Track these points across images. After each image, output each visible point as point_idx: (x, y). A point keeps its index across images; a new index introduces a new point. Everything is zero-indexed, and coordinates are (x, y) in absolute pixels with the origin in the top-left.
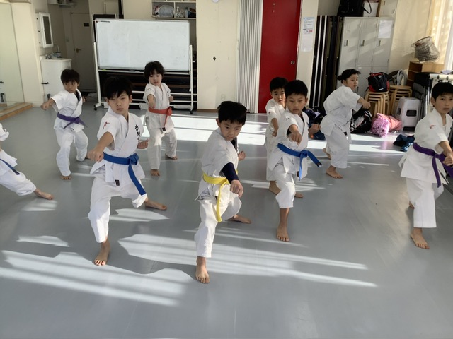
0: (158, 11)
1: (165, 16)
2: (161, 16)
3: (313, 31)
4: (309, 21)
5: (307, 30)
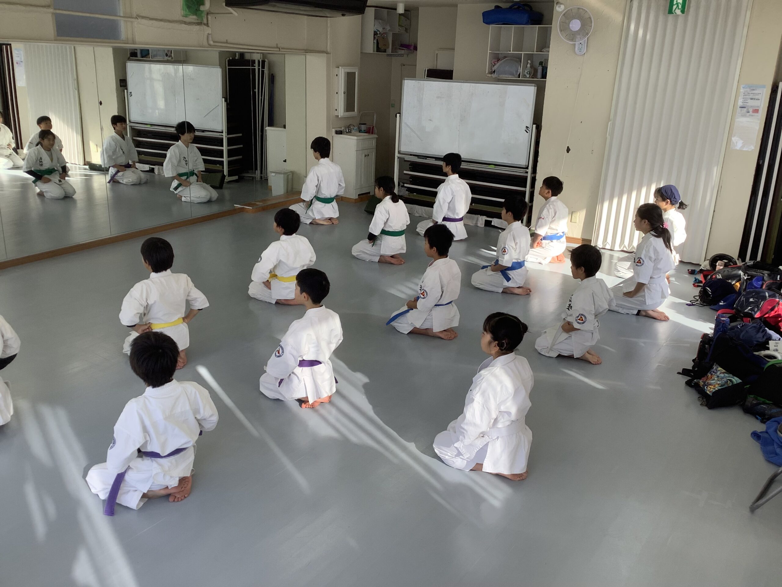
0: (495, 67)
1: (505, 76)
2: (500, 76)
3: (760, 111)
4: (754, 92)
5: (748, 110)
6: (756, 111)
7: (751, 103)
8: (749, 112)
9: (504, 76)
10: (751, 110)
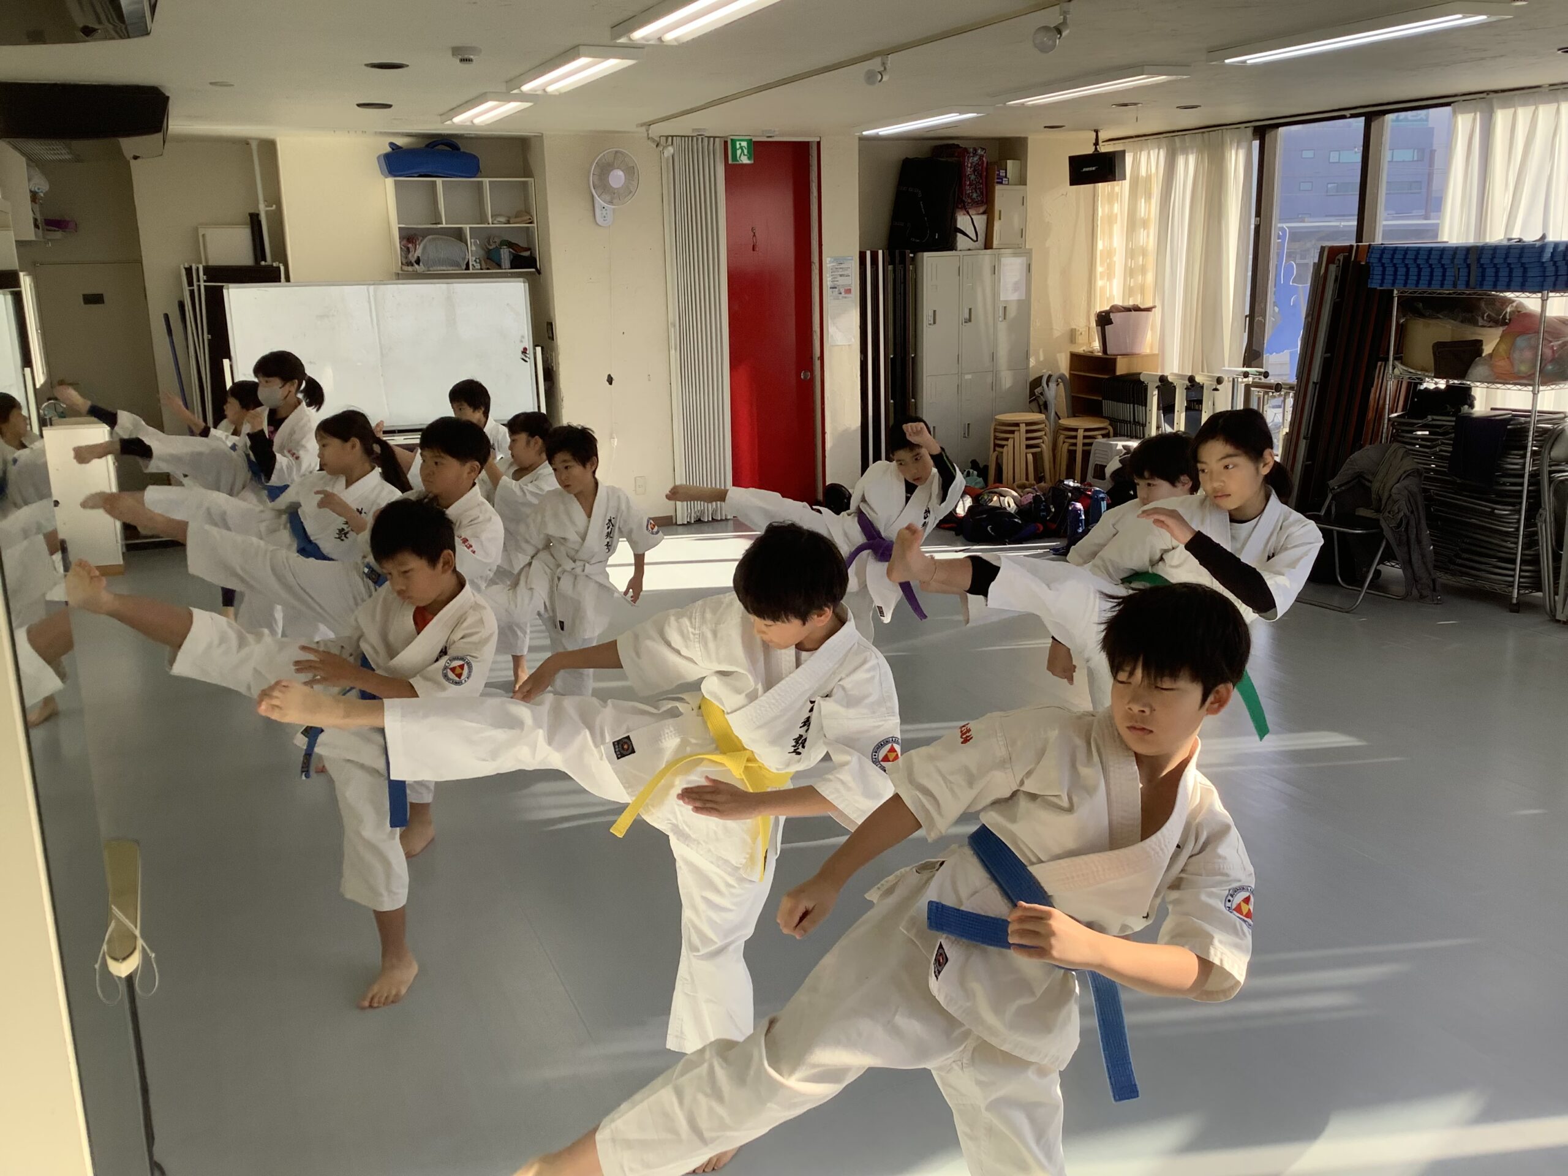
0: (419, 252)
1: (442, 268)
2: (431, 269)
3: (852, 291)
4: (842, 266)
5: (839, 290)
6: (848, 291)
7: (842, 281)
8: (841, 293)
9: (439, 268)
10: (842, 291)
